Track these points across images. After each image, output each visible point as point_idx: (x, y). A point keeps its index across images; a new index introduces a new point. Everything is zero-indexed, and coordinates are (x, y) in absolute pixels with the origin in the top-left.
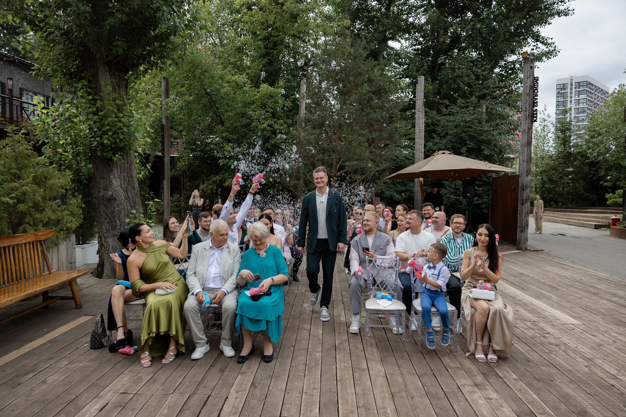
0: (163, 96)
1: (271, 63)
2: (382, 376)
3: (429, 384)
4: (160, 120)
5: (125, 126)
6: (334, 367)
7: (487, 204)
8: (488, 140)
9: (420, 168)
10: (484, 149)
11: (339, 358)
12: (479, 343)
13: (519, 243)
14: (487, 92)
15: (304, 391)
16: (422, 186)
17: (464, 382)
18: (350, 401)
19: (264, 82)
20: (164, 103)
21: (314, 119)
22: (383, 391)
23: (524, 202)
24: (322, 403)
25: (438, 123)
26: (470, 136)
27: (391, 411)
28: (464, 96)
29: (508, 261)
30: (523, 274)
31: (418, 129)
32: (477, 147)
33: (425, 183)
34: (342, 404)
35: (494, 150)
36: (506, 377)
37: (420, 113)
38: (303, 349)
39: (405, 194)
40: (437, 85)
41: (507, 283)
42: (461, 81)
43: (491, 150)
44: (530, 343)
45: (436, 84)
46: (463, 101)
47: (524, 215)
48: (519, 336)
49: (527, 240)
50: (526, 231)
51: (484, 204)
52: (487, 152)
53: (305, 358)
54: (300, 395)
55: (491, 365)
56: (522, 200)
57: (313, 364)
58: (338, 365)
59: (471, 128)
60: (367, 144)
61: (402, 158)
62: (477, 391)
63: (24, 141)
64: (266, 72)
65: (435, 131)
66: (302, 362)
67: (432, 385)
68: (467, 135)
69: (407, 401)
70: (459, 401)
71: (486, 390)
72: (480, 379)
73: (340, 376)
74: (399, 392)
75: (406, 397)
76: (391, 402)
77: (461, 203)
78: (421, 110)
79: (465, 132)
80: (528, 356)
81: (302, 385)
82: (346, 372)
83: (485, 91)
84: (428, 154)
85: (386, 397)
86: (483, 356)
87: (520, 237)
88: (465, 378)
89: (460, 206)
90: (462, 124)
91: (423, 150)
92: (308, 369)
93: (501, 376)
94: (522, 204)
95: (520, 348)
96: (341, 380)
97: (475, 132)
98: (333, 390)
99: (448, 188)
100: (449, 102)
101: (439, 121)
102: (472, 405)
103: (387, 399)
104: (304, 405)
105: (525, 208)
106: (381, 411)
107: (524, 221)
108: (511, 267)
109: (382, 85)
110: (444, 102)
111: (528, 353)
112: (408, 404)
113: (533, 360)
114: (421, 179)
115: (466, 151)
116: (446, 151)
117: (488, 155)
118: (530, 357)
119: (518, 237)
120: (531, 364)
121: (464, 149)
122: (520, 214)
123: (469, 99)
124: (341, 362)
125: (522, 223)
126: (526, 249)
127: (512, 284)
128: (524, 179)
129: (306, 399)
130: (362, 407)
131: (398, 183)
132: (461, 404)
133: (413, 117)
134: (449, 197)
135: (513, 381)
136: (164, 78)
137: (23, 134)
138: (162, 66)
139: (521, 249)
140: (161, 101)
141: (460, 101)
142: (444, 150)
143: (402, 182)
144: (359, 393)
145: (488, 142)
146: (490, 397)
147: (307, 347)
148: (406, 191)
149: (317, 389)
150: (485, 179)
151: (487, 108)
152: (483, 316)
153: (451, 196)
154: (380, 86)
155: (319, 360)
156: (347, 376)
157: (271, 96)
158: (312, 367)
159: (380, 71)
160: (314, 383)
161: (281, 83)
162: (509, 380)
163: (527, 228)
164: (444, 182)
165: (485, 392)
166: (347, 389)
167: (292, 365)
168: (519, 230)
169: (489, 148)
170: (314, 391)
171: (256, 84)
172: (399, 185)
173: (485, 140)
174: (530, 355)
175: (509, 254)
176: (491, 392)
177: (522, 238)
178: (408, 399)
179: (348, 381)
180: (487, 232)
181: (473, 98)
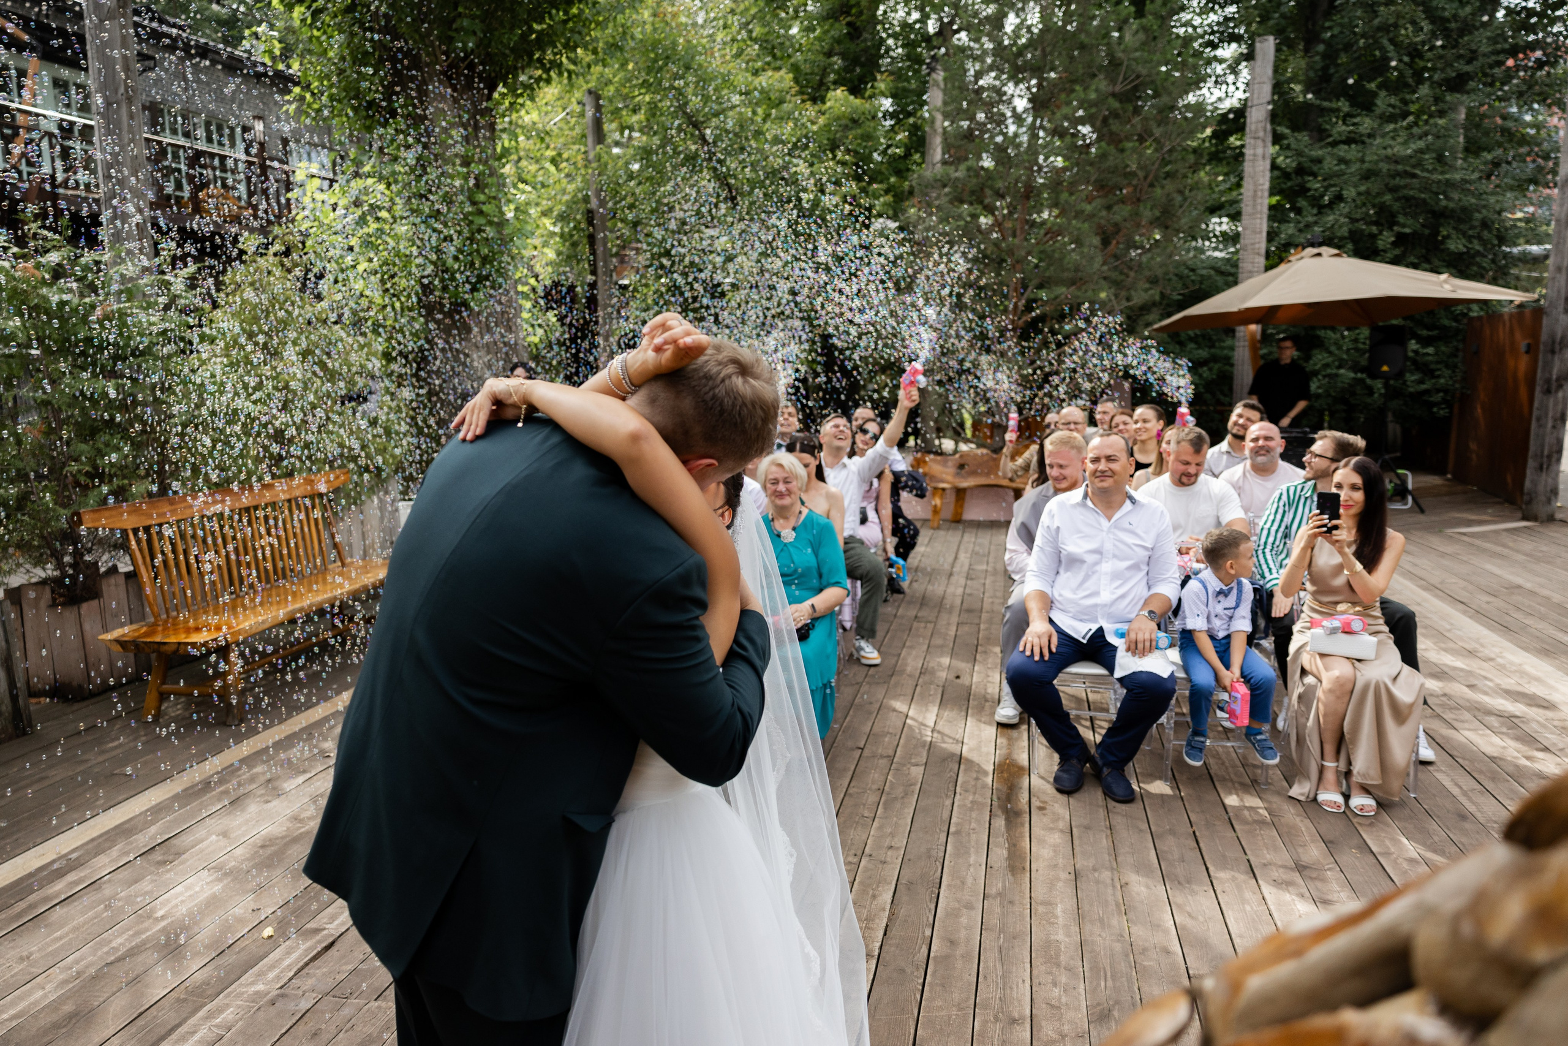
0: (590, 140)
1: (854, 32)
2: (1062, 831)
3: (1176, 856)
4: (586, 199)
5: (490, 223)
6: (948, 802)
7: (1446, 391)
8: (1464, 209)
9: (1245, 299)
10: (1448, 237)
11: (964, 783)
12: (1330, 764)
13: (1530, 502)
14: (1468, 68)
15: (867, 850)
16: (1254, 346)
17: (1269, 856)
18: (969, 880)
19: (837, 83)
20: (591, 155)
21: (957, 179)
22: (1056, 866)
23: (1554, 385)
24: (903, 881)
25: (1315, 168)
26: (1407, 199)
27: (1064, 912)
28: (1397, 87)
29: (1485, 551)
30: (1519, 587)
31: (1251, 187)
32: (1427, 232)
33: (1266, 338)
34: (949, 886)
35: (1479, 238)
36: (1387, 854)
37: (1260, 143)
38: (882, 757)
39: (1210, 369)
40: (1317, 58)
41: (1465, 613)
42: (1392, 41)
43: (1470, 239)
44: (1481, 772)
45: (1317, 53)
46: (1393, 100)
47: (1550, 424)
48: (1454, 753)
49: (1555, 492)
50: (1554, 467)
51: (1438, 391)
52: (1456, 245)
53: (883, 778)
54: (856, 860)
55: (1355, 820)
56: (1548, 381)
57: (899, 792)
58: (958, 797)
59: (1414, 176)
60: (1096, 241)
61: (1204, 272)
62: (1300, 881)
63: (278, 272)
64: (843, 56)
65: (1303, 190)
66: (875, 787)
67: (1182, 860)
68: (1398, 199)
69: (1110, 891)
70: (1244, 901)
71: (1323, 880)
72: (1314, 852)
73: (957, 824)
74: (1095, 870)
75: (1109, 881)
76: (1071, 891)
77: (1370, 391)
78: (1261, 134)
79: (1393, 190)
80: (1467, 804)
81: (864, 837)
82: (974, 815)
83: (1462, 67)
84: (1276, 258)
85: (1059, 879)
86: (1340, 799)
87: (1534, 483)
88: (1276, 849)
89: (1369, 400)
90: (1384, 167)
91: (1263, 245)
92: (885, 804)
93: (1374, 849)
94: (1548, 391)
95: (1448, 783)
96: (958, 833)
97: (1425, 189)
98: (934, 853)
99: (1333, 348)
100: (1351, 106)
101: (1319, 161)
102: (1275, 915)
103: (1060, 884)
104: (861, 883)
105: (1556, 404)
106: (1041, 909)
107: (1549, 440)
108: (1489, 567)
109: (1144, 72)
110: (1334, 105)
111: (1470, 799)
112: (1110, 899)
113: (1478, 815)
114: (1253, 327)
115: (1393, 243)
116: (1326, 251)
117: (1461, 254)
118: (1472, 808)
119: (1528, 484)
120: (1467, 825)
121: (1386, 238)
122: (1538, 419)
123: (1414, 92)
124: (966, 791)
125: (1542, 446)
126: (1551, 519)
127: (1479, 615)
128: (1557, 320)
129: (866, 869)
130: (995, 898)
131: (1191, 339)
132: (1248, 908)
133: (1239, 156)
134: (1337, 375)
135: (1405, 865)
136: (590, 92)
137: (275, 255)
138: (572, 67)
139: (1535, 518)
140: (585, 152)
141: (1384, 101)
142: (1320, 245)
143: (1203, 336)
144: (996, 865)
145: (1461, 217)
146: (1330, 897)
147: (891, 753)
148: (1214, 359)
149: (898, 849)
150: (1446, 322)
151: (1470, 112)
152: (1338, 698)
153: (1342, 371)
154: (1138, 77)
155: (914, 784)
156: (973, 825)
157: (855, 121)
158: (896, 798)
159: (1141, 36)
160: (892, 835)
161: (882, 83)
162: (1395, 861)
163: (1559, 460)
164: (1322, 333)
165: (1319, 884)
166: (968, 853)
167: (851, 791)
168: (1531, 464)
169: (1464, 234)
170: (890, 853)
171: (815, 94)
172: (1192, 345)
173: (1453, 211)
174: (1473, 803)
175: (1495, 532)
176: (1336, 887)
177: (1541, 488)
178: (1114, 886)
179: (974, 837)
180: (1357, 480)
181: (1424, 90)
